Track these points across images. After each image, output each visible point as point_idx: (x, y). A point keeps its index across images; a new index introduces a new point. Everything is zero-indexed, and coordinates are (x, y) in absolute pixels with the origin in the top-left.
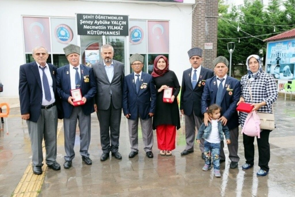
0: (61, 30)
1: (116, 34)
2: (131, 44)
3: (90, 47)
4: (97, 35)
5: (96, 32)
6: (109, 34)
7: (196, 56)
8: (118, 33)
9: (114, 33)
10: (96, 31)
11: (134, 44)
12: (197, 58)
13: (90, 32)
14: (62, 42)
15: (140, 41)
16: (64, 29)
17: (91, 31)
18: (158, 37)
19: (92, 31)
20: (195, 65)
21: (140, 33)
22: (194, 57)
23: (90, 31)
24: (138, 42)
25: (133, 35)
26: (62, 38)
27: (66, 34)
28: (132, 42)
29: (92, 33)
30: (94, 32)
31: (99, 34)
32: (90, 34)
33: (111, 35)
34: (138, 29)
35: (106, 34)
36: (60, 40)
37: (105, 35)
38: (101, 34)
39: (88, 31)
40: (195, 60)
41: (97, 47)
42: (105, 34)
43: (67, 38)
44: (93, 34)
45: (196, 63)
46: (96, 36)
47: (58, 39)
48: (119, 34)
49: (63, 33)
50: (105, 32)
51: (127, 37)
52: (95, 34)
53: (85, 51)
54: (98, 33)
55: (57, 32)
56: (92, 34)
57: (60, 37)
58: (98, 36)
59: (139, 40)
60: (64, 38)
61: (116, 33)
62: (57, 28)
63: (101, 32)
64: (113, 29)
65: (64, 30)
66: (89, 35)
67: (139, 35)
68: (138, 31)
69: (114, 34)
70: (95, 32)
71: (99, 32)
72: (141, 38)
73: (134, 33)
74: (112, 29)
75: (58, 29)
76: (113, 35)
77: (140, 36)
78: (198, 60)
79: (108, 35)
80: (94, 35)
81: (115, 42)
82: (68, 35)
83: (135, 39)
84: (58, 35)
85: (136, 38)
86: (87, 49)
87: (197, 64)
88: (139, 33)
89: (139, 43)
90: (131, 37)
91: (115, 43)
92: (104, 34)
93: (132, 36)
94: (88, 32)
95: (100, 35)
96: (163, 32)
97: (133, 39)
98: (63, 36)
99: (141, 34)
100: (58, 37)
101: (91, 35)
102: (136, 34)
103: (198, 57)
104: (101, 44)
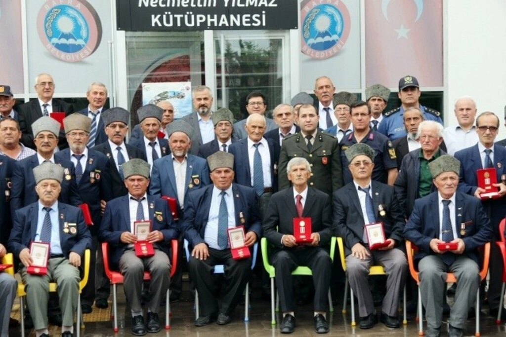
0: (61, 14)
1: (254, 24)
2: (306, 57)
3: (157, 73)
4: (184, 28)
5: (182, 20)
6: (227, 25)
7: (120, 123)
8: (261, 19)
9: (244, 20)
10: (182, 16)
11: (313, 59)
12: (121, 126)
13: (161, 20)
14: (63, 55)
15: (338, 45)
16: (71, 12)
17: (164, 17)
18: (403, 32)
19: (168, 17)
20: (117, 137)
21: (337, 17)
22: (115, 123)
23: (159, 16)
24: (330, 51)
25: (312, 24)
26: (63, 41)
27: (78, 28)
28: (310, 50)
29: (168, 22)
30: (175, 20)
31: (193, 24)
32: (160, 25)
33: (235, 27)
34: (330, 6)
35: (216, 25)
36: (54, 50)
37: (213, 27)
38: (198, 25)
39: (153, 16)
40: (117, 129)
41: (184, 73)
42: (212, 23)
43: (80, 42)
44: (171, 24)
45: (120, 134)
46: (181, 34)
47: (50, 45)
48: (264, 24)
49: (65, 25)
50: (212, 17)
51: (293, 32)
52: (179, 24)
53: (141, 87)
54: (190, 22)
55: (46, 22)
56: (166, 24)
57: (55, 40)
58: (189, 33)
59: (333, 43)
60: (71, 41)
61: (252, 21)
62: (48, 8)
63: (198, 16)
64: (243, 5)
65: (68, 15)
66: (157, 29)
67: (334, 24)
68: (330, 10)
69: (244, 24)
70: (179, 17)
71: (193, 17)
72: (340, 35)
73: (313, 20)
74: (239, 5)
75: (51, 11)
76: (241, 27)
77: (338, 29)
78: (122, 130)
79: (224, 27)
80: (175, 28)
81: (236, 53)
82: (84, 33)
83: (320, 40)
84: (50, 33)
85: (324, 34)
86: (147, 80)
87: (120, 136)
88: (332, 16)
89: (334, 55)
90: (303, 31)
91: (237, 58)
92: (209, 24)
93: (309, 30)
94: (155, 20)
95: (195, 28)
96: (420, 12)
97: (312, 41)
98: (67, 36)
99: (342, 20)
100: (50, 38)
101: (164, 29)
102: (322, 24)
103: (123, 124)
104: (199, 60)
